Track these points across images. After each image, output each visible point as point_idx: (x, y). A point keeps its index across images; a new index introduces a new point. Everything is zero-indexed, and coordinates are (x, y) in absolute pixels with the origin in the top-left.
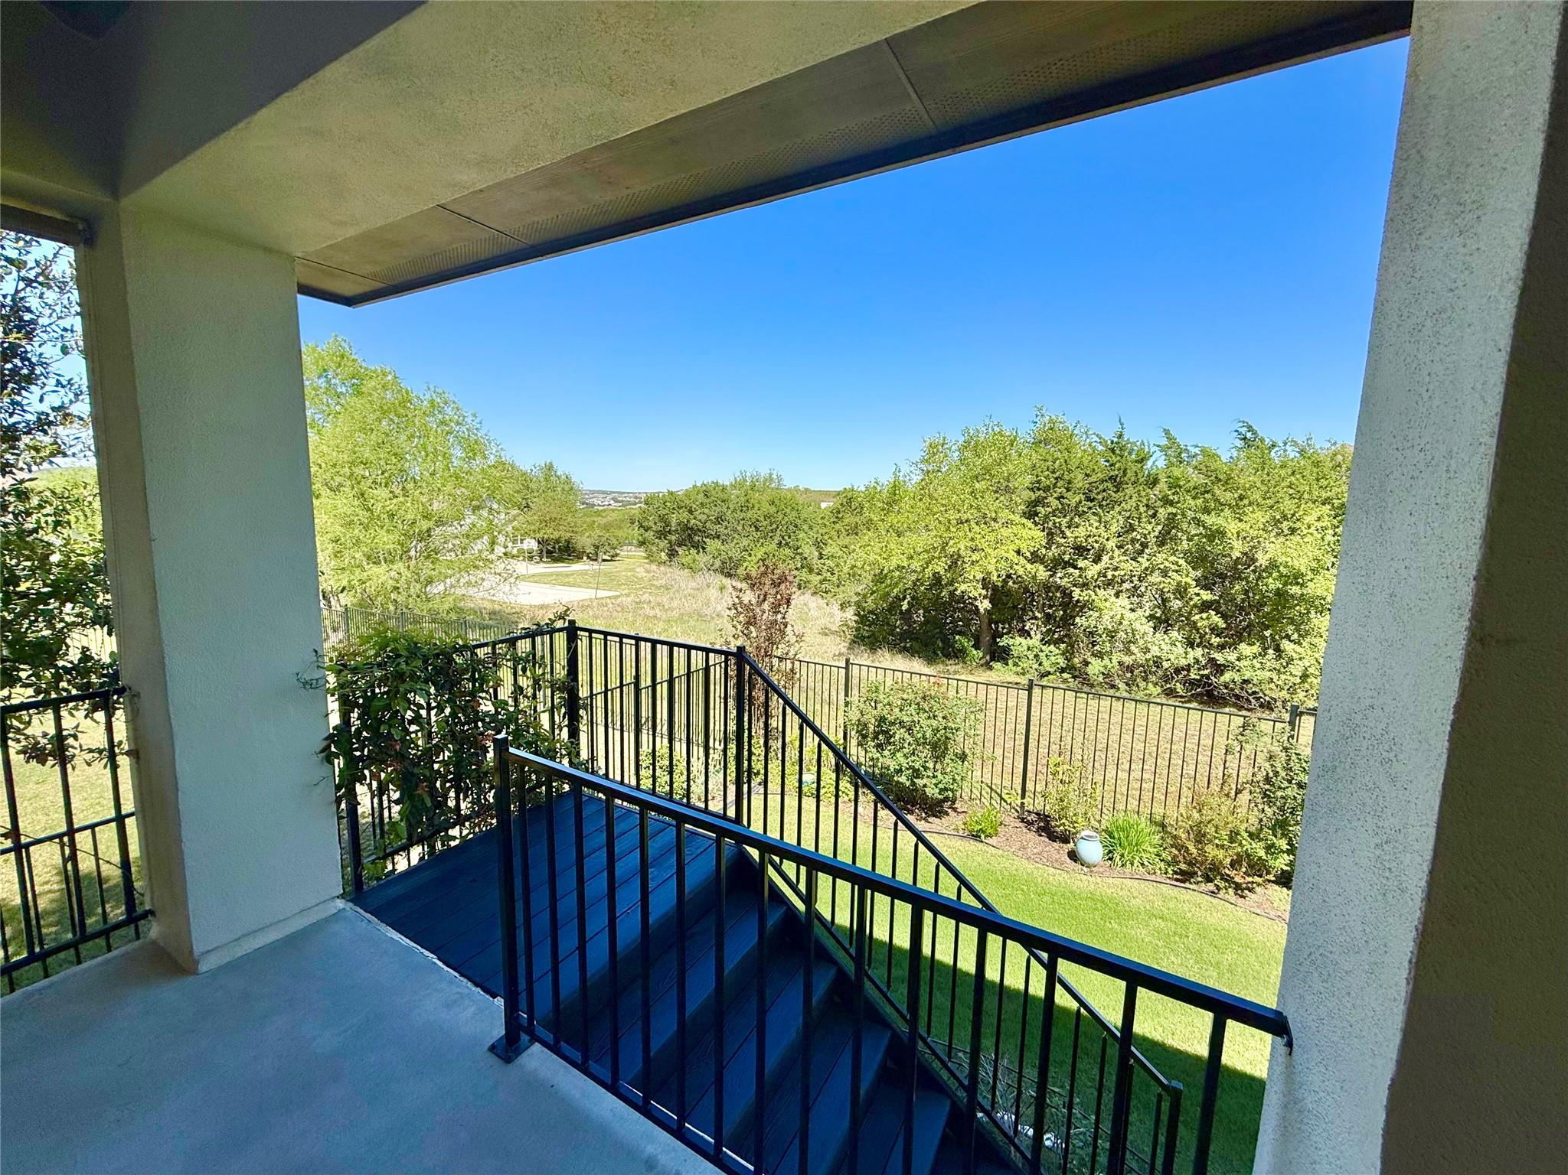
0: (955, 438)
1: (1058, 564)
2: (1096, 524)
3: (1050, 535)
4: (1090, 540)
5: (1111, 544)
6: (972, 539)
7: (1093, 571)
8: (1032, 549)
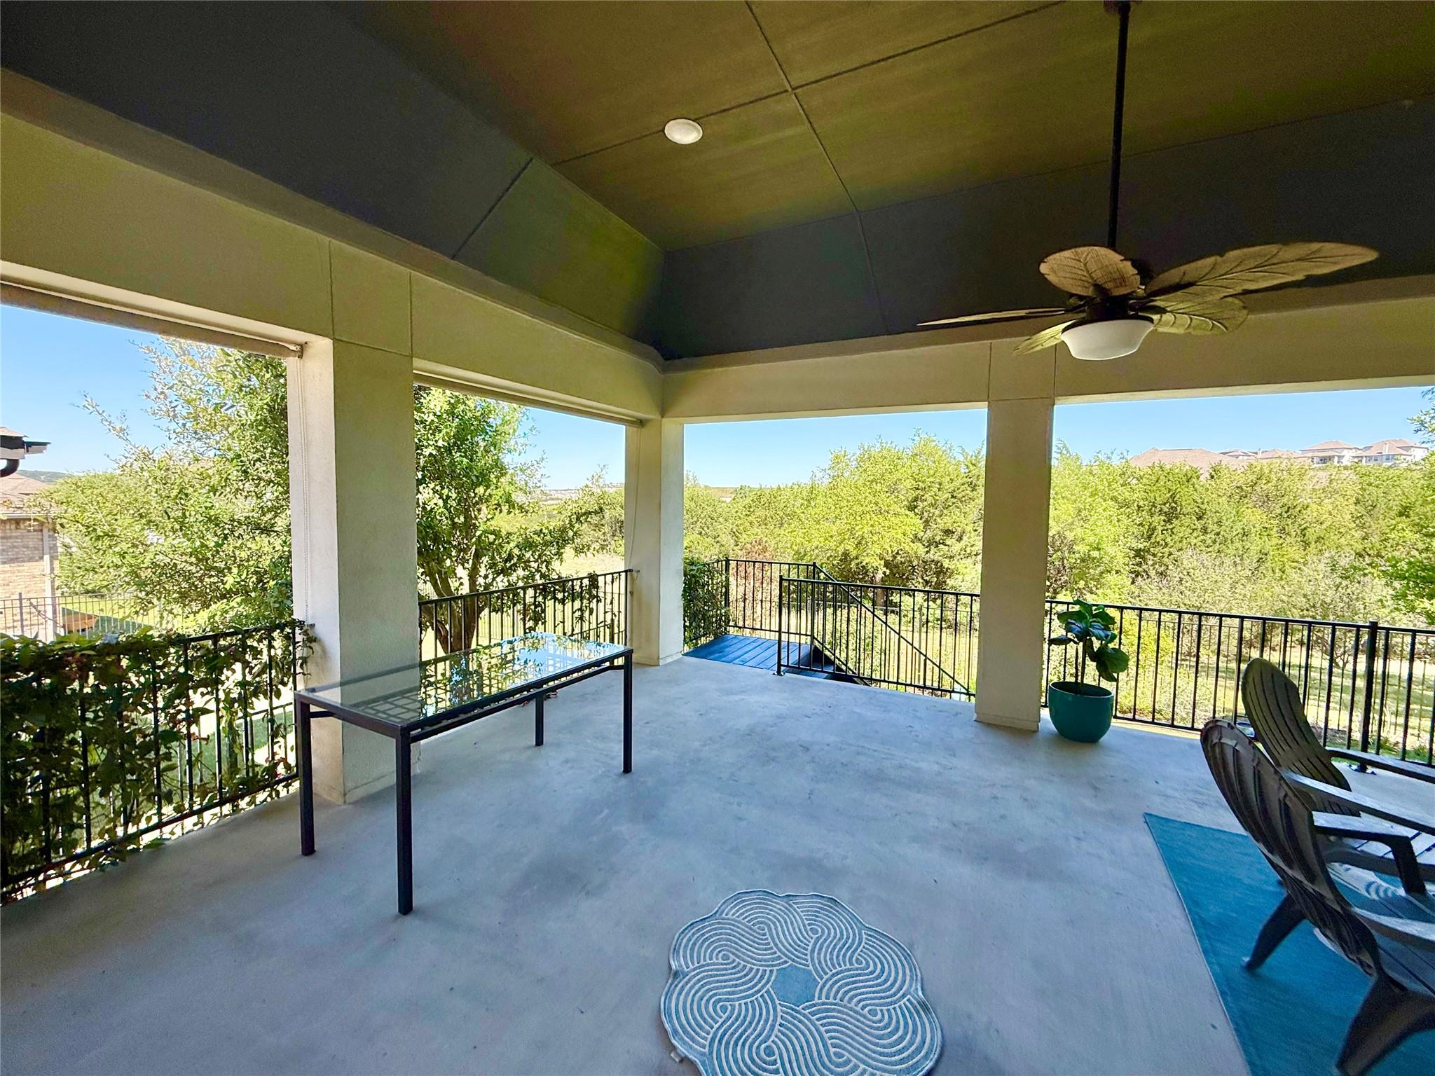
0: (854, 451)
1: (932, 543)
2: (959, 514)
3: (927, 522)
4: (955, 525)
5: (969, 528)
6: (872, 526)
7: (957, 547)
8: (913, 532)
